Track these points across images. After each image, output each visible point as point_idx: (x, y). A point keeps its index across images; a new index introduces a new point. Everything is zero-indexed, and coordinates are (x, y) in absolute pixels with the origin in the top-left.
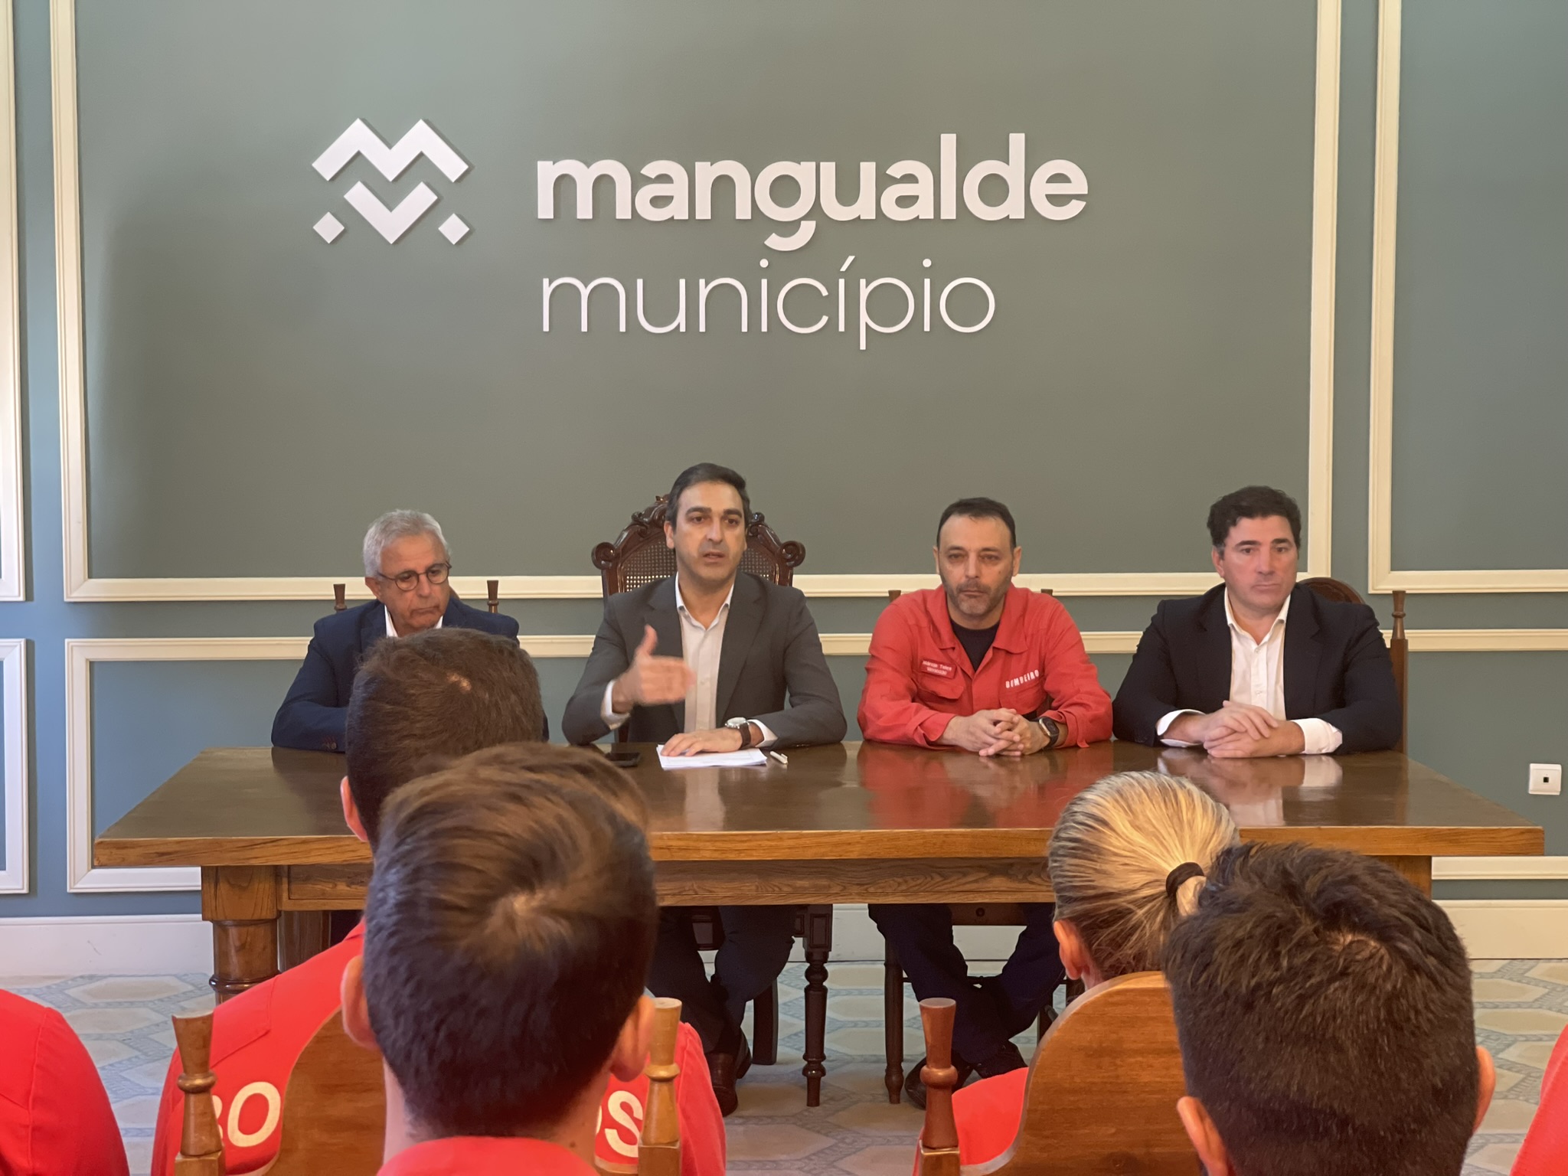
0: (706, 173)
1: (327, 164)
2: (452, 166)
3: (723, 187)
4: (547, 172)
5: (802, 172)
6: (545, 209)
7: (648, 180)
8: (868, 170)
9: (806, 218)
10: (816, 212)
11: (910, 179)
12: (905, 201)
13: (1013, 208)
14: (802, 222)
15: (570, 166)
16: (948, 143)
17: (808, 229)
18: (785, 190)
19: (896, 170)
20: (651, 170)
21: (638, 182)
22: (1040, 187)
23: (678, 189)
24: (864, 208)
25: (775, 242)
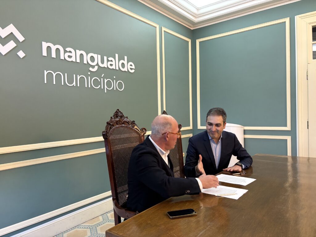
0: (79, 52)
2: (21, 38)
3: (82, 56)
4: (45, 45)
5: (95, 56)
6: (45, 53)
7: (67, 52)
8: (105, 58)
10: (97, 64)
11: (112, 61)
12: (111, 65)
13: (125, 69)
14: (96, 66)
15: (50, 45)
16: (117, 55)
17: (96, 68)
18: (92, 59)
19: (109, 59)
20: (68, 49)
22: (129, 66)
24: (105, 65)
25: (91, 69)
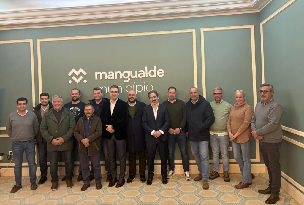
0: (116, 73)
1: (70, 74)
2: (85, 73)
3: (118, 74)
4: (96, 74)
5: (128, 72)
6: (96, 78)
7: (109, 74)
8: (136, 72)
9: (129, 78)
10: (130, 77)
11: (142, 72)
12: (141, 75)
13: (155, 75)
15: (99, 73)
16: (146, 68)
17: (129, 79)
18: (126, 75)
19: (140, 71)
20: (109, 73)
21: (108, 74)
22: (158, 73)
23: (113, 75)
24: (136, 76)
25: (125, 81)
